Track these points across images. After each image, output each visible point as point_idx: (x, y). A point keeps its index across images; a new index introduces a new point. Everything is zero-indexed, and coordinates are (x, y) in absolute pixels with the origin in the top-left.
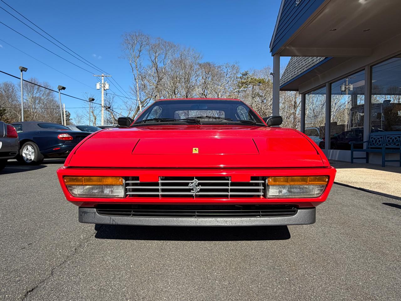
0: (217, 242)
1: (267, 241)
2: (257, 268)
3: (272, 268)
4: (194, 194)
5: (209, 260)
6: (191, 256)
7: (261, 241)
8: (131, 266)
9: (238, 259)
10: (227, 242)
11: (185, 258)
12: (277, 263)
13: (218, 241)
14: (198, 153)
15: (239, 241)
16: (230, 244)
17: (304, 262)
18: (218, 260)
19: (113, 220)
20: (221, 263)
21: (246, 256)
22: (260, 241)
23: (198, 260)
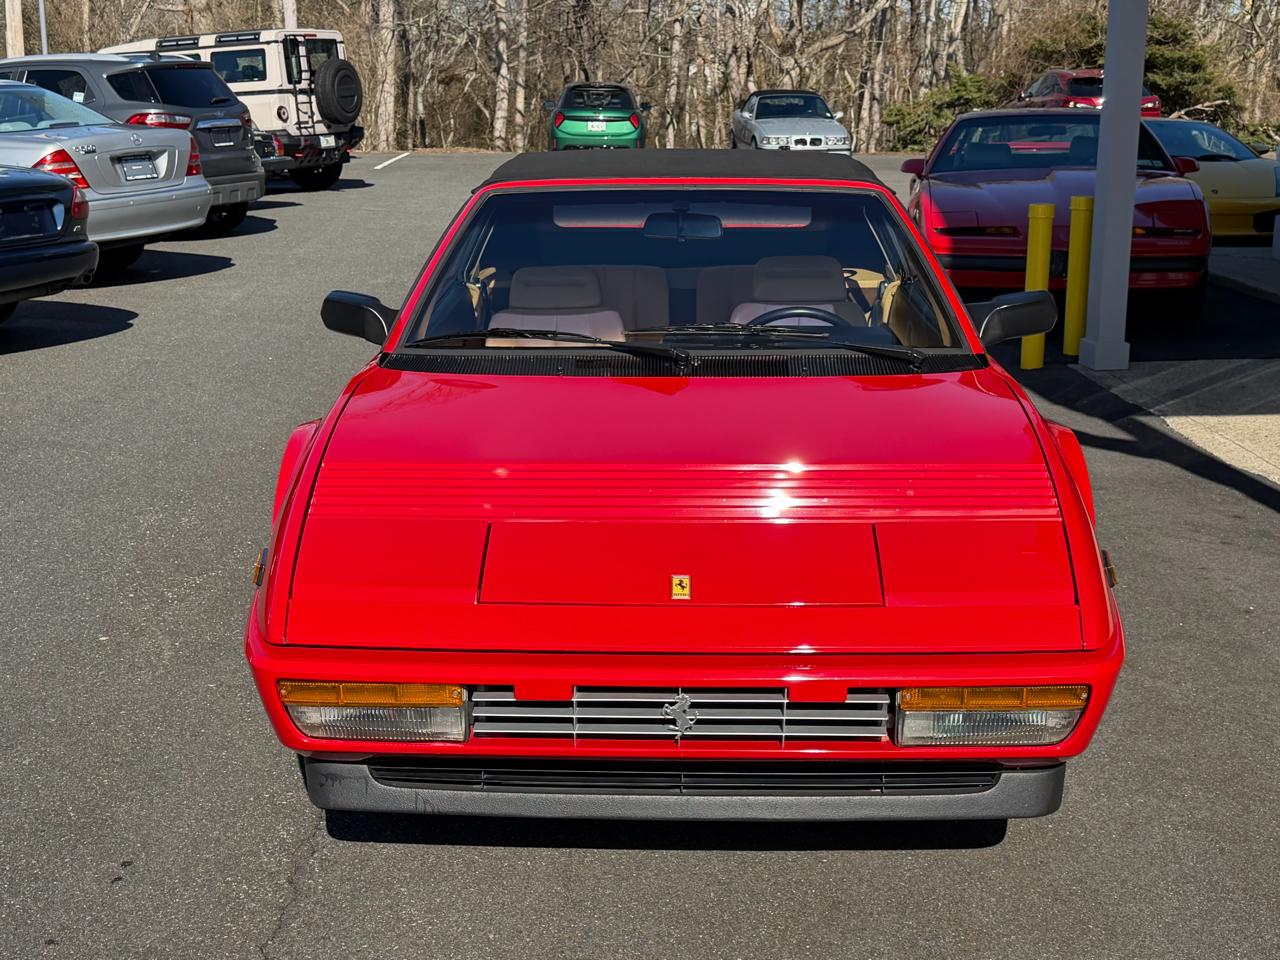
0: (749, 854)
1: (917, 851)
2: (864, 945)
3: (907, 946)
4: (679, 733)
5: (721, 916)
6: (667, 904)
7: (899, 851)
8: (491, 936)
9: (810, 914)
10: (781, 853)
11: (648, 910)
12: (927, 929)
13: (754, 852)
14: (687, 597)
15: (825, 853)
16: (793, 861)
17: (1012, 927)
18: (748, 918)
19: (426, 802)
20: (758, 928)
21: (836, 904)
22: (894, 852)
23: (689, 917)
